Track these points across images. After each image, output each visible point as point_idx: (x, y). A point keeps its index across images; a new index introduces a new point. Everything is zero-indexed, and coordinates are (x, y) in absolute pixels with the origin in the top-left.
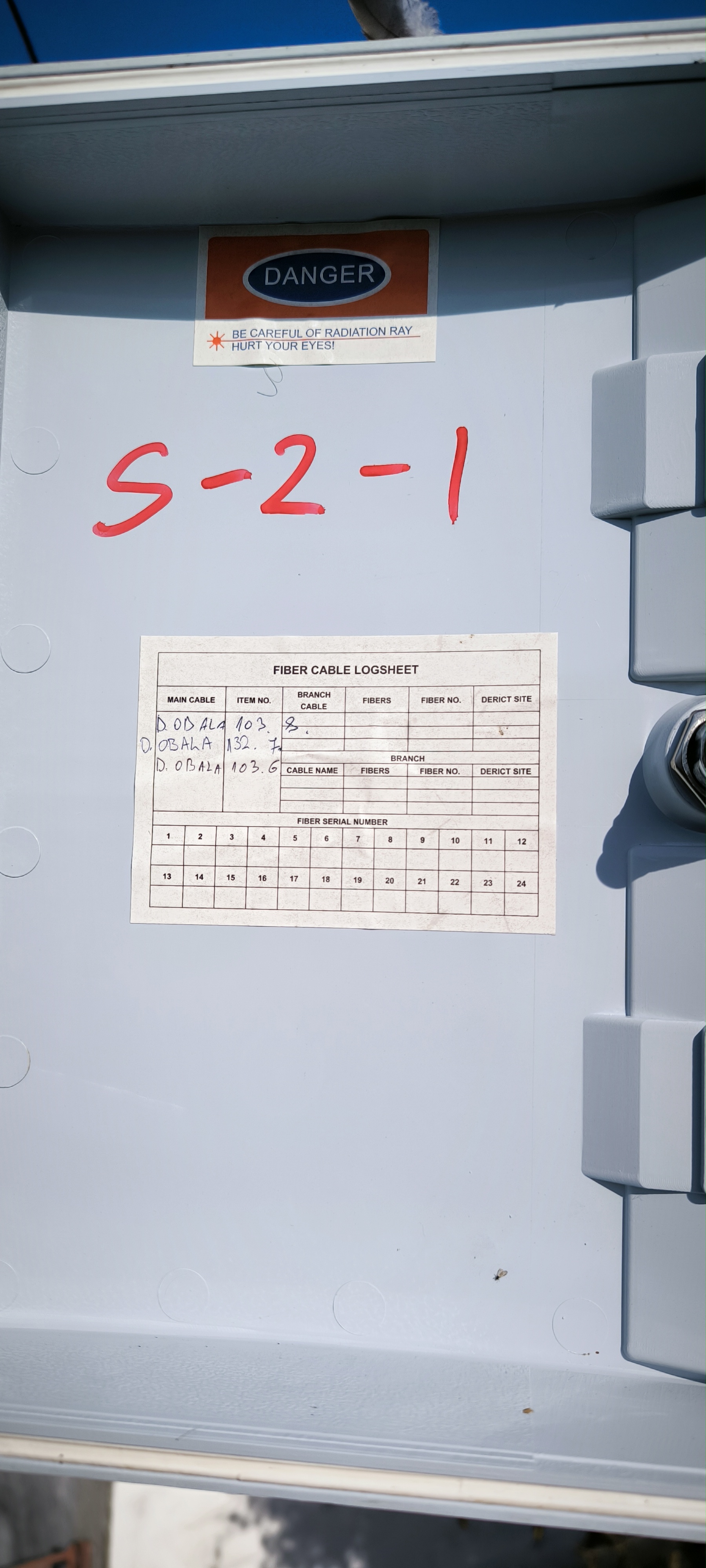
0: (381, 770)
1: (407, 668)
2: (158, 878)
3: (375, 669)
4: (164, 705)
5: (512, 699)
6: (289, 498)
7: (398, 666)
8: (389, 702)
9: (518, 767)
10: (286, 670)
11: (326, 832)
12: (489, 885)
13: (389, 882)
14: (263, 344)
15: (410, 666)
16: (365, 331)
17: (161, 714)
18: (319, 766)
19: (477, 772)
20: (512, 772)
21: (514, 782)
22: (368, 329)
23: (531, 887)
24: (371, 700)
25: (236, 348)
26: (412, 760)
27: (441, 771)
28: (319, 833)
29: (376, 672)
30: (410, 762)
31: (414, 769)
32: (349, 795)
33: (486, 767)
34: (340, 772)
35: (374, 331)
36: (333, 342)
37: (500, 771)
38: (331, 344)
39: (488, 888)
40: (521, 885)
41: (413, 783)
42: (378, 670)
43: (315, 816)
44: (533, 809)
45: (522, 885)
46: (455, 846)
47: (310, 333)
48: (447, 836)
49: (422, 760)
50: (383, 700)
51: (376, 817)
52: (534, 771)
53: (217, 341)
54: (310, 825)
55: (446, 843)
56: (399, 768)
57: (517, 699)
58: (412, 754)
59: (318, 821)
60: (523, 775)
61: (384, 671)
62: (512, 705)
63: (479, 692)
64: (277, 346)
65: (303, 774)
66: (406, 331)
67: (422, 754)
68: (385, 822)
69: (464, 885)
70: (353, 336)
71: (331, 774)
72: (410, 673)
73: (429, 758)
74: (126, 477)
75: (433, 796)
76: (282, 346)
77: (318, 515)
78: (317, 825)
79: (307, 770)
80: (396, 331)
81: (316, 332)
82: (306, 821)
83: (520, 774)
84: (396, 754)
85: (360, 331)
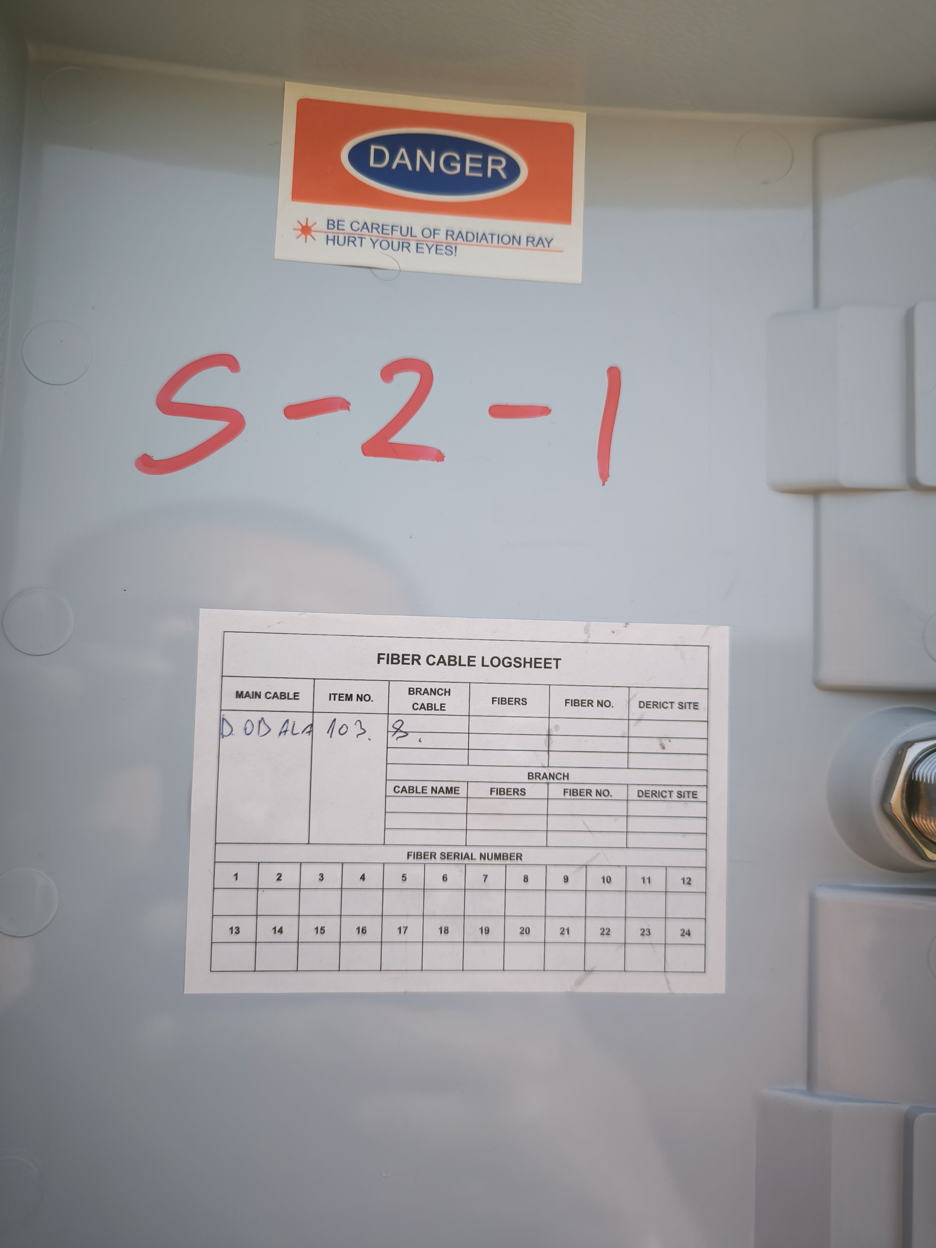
0: (516, 791)
1: (547, 661)
2: (222, 933)
3: (507, 661)
4: (230, 701)
5: (676, 706)
6: (398, 438)
7: (536, 659)
8: (524, 703)
9: (683, 789)
10: (394, 659)
11: (443, 869)
12: (647, 934)
13: (524, 932)
14: (367, 242)
15: (551, 659)
16: (495, 238)
17: (227, 715)
18: (435, 785)
19: (633, 795)
20: (675, 795)
21: (678, 808)
22: (498, 236)
23: (697, 937)
24: (503, 701)
25: (330, 242)
26: (553, 779)
27: (589, 792)
28: (435, 871)
29: (509, 664)
30: (552, 781)
31: (556, 789)
32: (474, 822)
33: (644, 788)
34: (462, 792)
35: (506, 239)
36: (456, 248)
37: (661, 794)
38: (453, 250)
39: (646, 939)
40: (684, 934)
41: (555, 807)
42: (510, 663)
43: (430, 850)
44: (700, 841)
45: (686, 934)
46: (607, 886)
47: (427, 233)
48: (595, 875)
49: (566, 778)
50: (517, 701)
51: (508, 851)
52: (702, 796)
53: (306, 230)
54: (423, 861)
55: (595, 882)
56: (536, 789)
57: (682, 706)
58: (552, 771)
59: (433, 855)
60: (688, 799)
61: (518, 665)
62: (675, 713)
63: (635, 696)
64: (385, 244)
65: (414, 794)
66: (546, 244)
67: (565, 771)
68: (519, 856)
69: (617, 936)
70: (480, 242)
71: (450, 795)
72: (551, 668)
73: (576, 776)
74: (181, 396)
75: (577, 824)
76: (390, 245)
77: (436, 462)
78: (433, 860)
79: (420, 790)
80: (534, 243)
81: (434, 232)
82: (418, 856)
83: (684, 797)
84: (534, 770)
85: (489, 237)
